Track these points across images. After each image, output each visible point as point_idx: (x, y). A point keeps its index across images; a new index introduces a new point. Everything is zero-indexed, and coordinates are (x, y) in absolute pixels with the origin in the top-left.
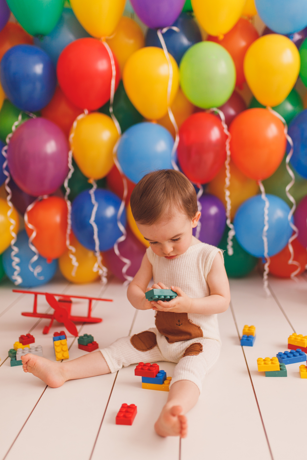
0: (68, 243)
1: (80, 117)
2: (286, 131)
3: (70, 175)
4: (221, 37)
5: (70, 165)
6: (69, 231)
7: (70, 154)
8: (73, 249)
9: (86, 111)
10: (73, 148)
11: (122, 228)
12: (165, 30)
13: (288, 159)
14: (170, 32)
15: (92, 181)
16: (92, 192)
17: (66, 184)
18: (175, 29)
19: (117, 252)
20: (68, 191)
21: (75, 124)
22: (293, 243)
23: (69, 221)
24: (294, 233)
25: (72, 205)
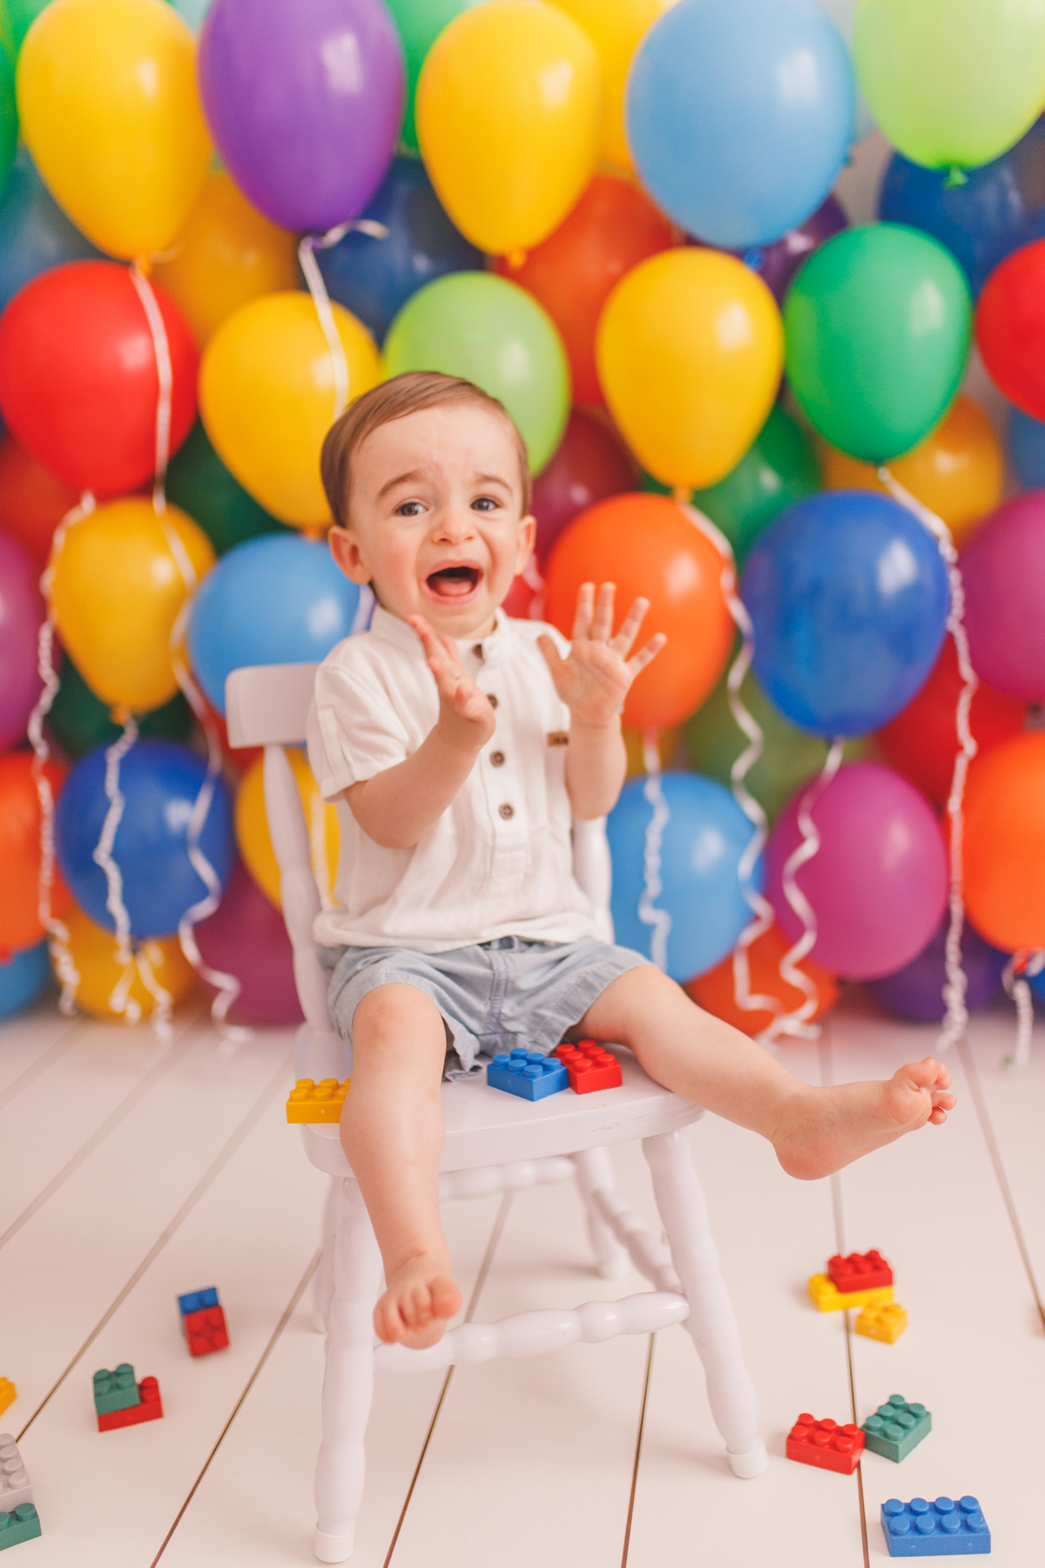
0: (44, 911)
1: (74, 517)
2: (727, 580)
3: (46, 700)
4: (517, 260)
5: (46, 671)
6: (46, 874)
7: (45, 635)
8: (60, 931)
9: (88, 502)
10: (56, 613)
11: (206, 872)
12: (335, 235)
13: (736, 676)
14: (355, 240)
15: (123, 716)
16: (115, 755)
17: (35, 730)
18: (372, 228)
19: (191, 951)
20: (42, 751)
21: (60, 539)
22: (754, 950)
23: (48, 846)
24: (756, 918)
25: (56, 794)
